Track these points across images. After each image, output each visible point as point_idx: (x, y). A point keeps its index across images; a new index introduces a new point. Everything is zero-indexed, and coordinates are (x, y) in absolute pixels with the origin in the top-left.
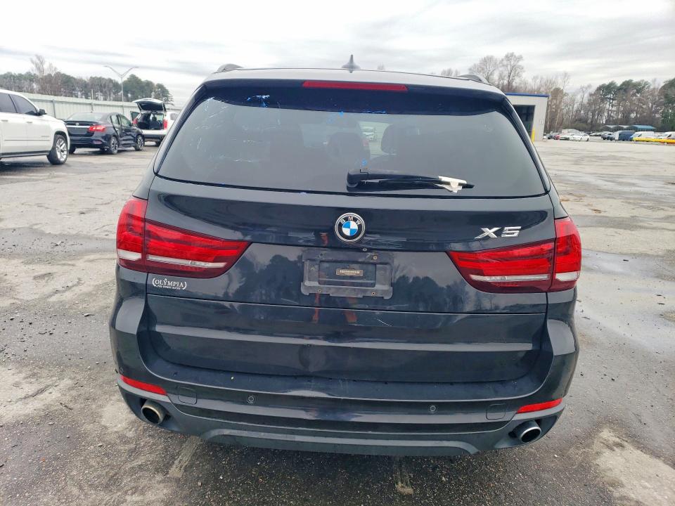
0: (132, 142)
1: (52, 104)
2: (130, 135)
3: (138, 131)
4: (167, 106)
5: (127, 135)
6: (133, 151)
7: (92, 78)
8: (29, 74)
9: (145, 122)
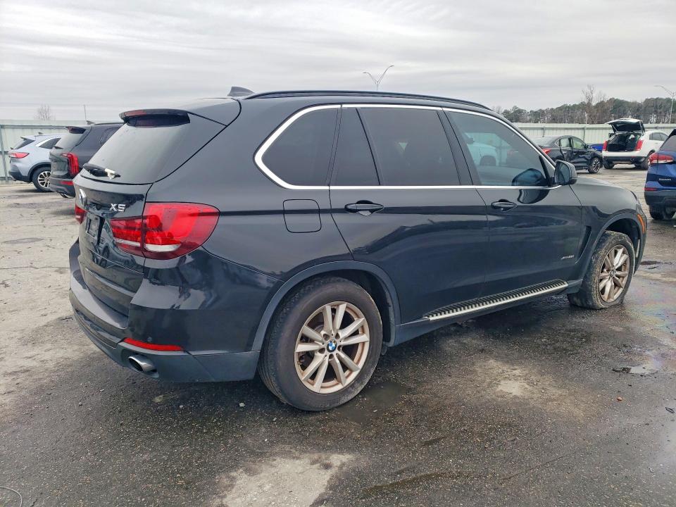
0: (585, 164)
1: (542, 131)
2: (584, 157)
3: (594, 154)
4: (645, 125)
5: (579, 157)
6: (586, 173)
7: (647, 100)
8: (582, 104)
9: (621, 143)
